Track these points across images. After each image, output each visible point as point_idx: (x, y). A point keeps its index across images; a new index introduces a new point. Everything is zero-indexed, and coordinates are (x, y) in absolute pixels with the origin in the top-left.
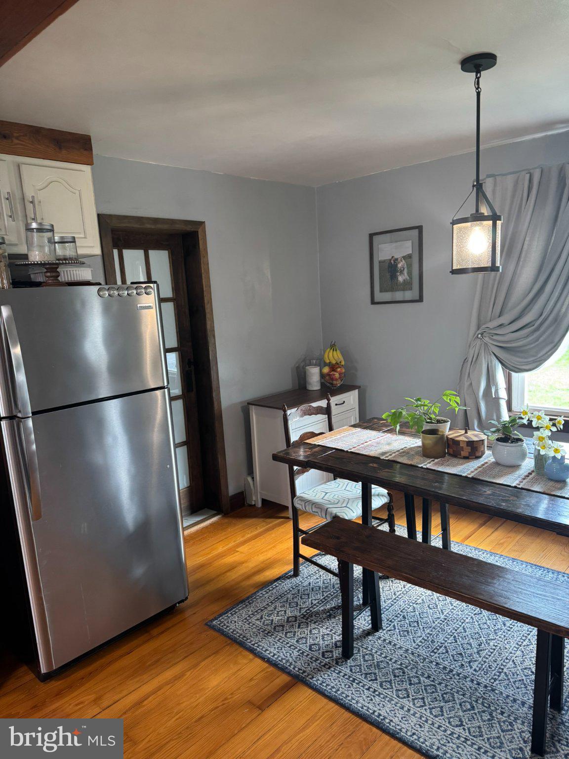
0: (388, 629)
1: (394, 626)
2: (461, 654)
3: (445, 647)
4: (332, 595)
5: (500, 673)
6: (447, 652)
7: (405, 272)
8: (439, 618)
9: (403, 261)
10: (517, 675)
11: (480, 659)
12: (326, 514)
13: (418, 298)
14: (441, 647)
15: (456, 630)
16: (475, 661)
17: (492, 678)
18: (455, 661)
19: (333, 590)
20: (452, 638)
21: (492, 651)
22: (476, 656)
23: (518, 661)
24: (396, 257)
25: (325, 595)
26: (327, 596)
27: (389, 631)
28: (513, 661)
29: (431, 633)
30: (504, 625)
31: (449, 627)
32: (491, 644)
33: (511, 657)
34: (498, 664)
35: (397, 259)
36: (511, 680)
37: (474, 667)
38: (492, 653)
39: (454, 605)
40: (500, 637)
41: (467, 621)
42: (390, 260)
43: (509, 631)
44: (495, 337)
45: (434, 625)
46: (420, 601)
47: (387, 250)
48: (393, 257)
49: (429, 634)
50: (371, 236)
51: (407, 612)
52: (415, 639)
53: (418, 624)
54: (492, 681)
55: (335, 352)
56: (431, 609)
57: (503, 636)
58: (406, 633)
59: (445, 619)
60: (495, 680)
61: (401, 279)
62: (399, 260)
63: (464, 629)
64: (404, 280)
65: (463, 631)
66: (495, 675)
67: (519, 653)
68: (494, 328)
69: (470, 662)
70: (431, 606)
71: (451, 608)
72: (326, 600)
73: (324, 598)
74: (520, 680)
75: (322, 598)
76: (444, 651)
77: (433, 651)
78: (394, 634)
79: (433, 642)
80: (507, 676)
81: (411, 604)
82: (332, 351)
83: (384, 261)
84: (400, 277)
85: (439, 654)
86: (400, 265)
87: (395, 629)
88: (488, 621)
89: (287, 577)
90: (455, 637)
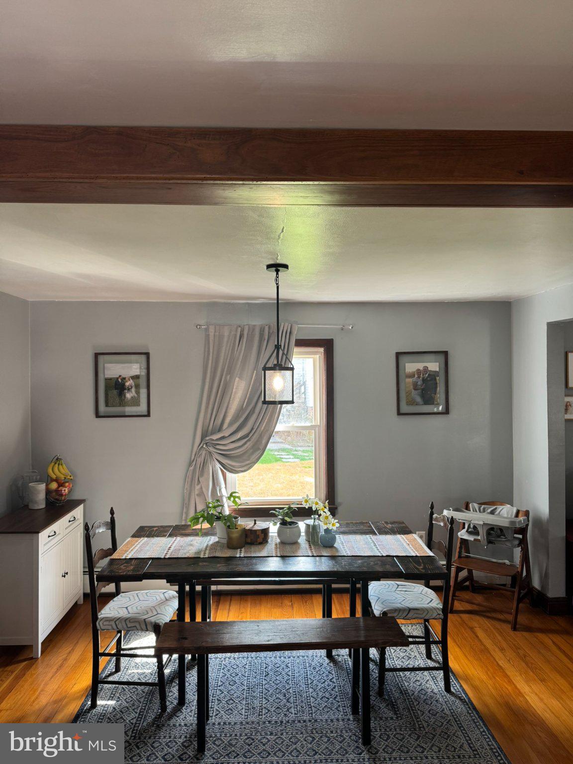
0: (214, 714)
1: (217, 710)
2: (278, 708)
3: (265, 708)
4: (145, 709)
5: (311, 707)
6: (269, 711)
7: (133, 390)
8: (244, 689)
9: (131, 380)
10: (321, 704)
11: (292, 705)
12: (146, 626)
13: (146, 414)
14: (262, 709)
15: (262, 693)
16: (291, 708)
17: (309, 714)
18: (279, 714)
19: (141, 704)
20: (264, 700)
21: (295, 696)
22: (288, 704)
23: (314, 694)
24: (123, 376)
25: (138, 711)
26: (140, 712)
27: (217, 715)
28: (312, 696)
29: (247, 702)
30: (289, 675)
31: (256, 693)
32: (291, 692)
33: (309, 694)
34: (305, 703)
35: (124, 379)
36: (321, 709)
37: (293, 712)
38: (296, 697)
39: (246, 675)
40: (292, 685)
41: (264, 683)
42: (117, 378)
43: (294, 678)
44: (218, 447)
45: (245, 696)
46: (220, 683)
47: (113, 370)
48: (120, 376)
49: (246, 704)
50: (97, 355)
51: (218, 696)
52: (240, 712)
53: (233, 700)
54: (310, 715)
55: (60, 466)
56: (233, 685)
57: (293, 684)
58: (230, 711)
59: (249, 688)
60: (312, 714)
61: (129, 396)
62: (127, 379)
63: (266, 690)
64: (132, 397)
65: (266, 691)
66: (309, 711)
67: (311, 690)
68: (217, 440)
69: (288, 710)
70: (231, 683)
71: (246, 678)
72: (142, 715)
73: (139, 714)
74: (325, 707)
75: (137, 715)
76: (267, 711)
77: (259, 715)
78: (222, 716)
79: (254, 708)
80: (316, 708)
81: (216, 688)
82: (57, 465)
83: (111, 379)
84: (128, 394)
85: (264, 715)
86: (127, 384)
87: (219, 712)
88: (278, 678)
89: (85, 712)
90: (265, 698)
